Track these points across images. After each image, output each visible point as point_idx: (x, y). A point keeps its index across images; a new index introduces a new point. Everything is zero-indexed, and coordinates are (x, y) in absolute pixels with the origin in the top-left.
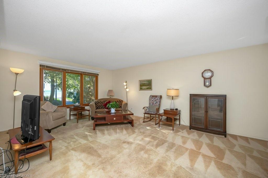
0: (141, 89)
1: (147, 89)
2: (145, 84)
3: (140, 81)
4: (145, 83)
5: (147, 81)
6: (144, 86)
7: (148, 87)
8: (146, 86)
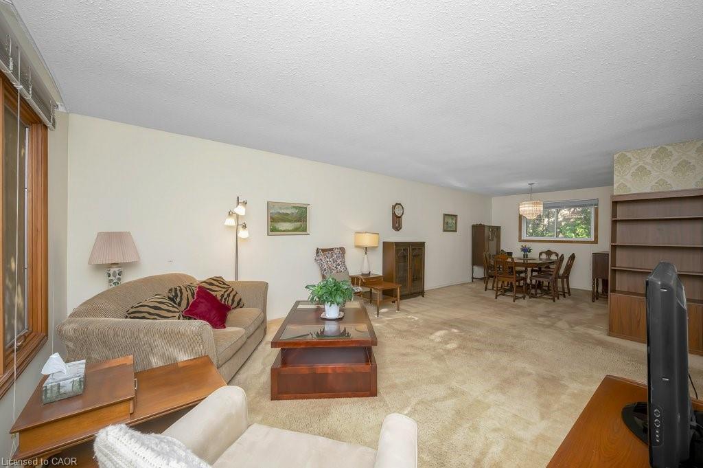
0: (273, 230)
1: (296, 230)
2: (287, 214)
3: (270, 205)
4: (289, 212)
5: (294, 207)
6: (285, 222)
7: (298, 224)
8: (291, 221)
